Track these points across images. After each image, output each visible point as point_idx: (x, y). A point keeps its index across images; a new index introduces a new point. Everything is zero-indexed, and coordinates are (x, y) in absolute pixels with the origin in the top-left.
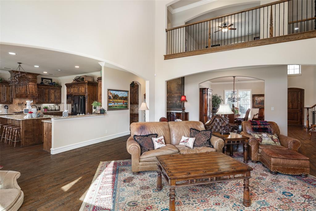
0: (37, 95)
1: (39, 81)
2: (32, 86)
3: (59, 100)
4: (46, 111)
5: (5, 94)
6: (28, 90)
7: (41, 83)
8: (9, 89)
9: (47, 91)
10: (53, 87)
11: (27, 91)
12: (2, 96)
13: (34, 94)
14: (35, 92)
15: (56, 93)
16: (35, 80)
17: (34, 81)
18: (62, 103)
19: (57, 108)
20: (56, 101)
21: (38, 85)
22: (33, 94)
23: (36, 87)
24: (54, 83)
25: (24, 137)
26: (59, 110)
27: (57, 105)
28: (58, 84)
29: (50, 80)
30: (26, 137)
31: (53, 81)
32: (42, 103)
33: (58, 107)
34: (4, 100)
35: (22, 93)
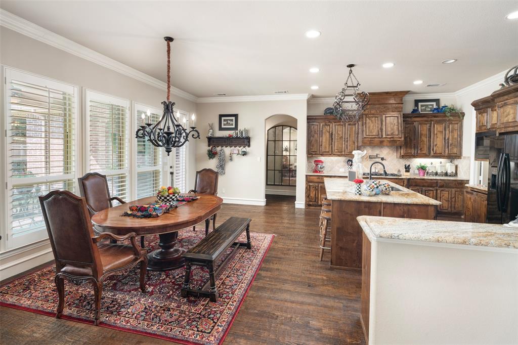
0: (403, 139)
1: (409, 108)
2: (392, 121)
3: (455, 150)
4: (422, 174)
5: (347, 138)
6: (384, 129)
7: (413, 112)
8: (354, 129)
9: (425, 128)
10: (441, 119)
11: (382, 129)
12: (343, 142)
13: (395, 136)
14: (397, 133)
15: (447, 132)
16: (400, 105)
17: (396, 108)
18: (465, 157)
19: (450, 168)
20: (447, 152)
21: (405, 116)
22: (393, 138)
23: (400, 121)
24: (443, 107)
25: (337, 245)
26: (456, 174)
27: (451, 162)
28: (453, 110)
29: (434, 104)
30: (341, 245)
31: (442, 104)
32: (415, 156)
33: (454, 167)
34: (346, 151)
35: (374, 137)
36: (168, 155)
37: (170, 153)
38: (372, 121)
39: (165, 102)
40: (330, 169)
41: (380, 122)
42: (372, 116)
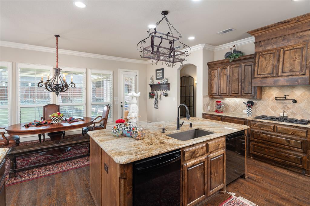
2: (293, 54)
6: (281, 66)
11: (277, 67)
12: (240, 84)
13: (295, 74)
14: (298, 69)
17: (300, 38)
23: (305, 53)
34: (243, 92)
35: (266, 76)
36: (57, 96)
37: (58, 95)
38: (265, 59)
39: (56, 69)
40: (233, 110)
41: (276, 59)
42: (266, 53)
